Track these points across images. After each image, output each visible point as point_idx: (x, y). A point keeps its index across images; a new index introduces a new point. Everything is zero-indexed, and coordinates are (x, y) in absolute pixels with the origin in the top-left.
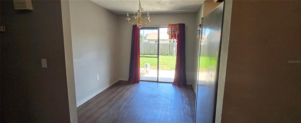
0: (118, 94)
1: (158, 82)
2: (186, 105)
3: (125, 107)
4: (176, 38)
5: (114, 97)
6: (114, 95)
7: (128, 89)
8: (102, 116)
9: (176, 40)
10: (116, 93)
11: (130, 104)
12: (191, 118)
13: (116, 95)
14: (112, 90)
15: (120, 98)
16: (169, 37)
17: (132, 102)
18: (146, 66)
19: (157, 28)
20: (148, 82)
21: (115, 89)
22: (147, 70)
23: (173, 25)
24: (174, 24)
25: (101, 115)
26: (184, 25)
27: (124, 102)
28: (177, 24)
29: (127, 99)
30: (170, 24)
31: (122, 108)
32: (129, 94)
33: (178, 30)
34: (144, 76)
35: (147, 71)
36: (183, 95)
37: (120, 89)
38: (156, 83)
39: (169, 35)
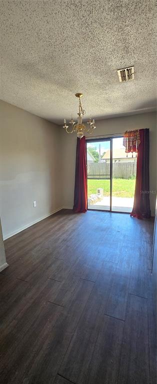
0: (58, 224)
1: (110, 211)
2: (145, 243)
3: (63, 240)
4: (135, 151)
5: (53, 227)
6: (53, 226)
7: (71, 219)
8: (35, 249)
9: (135, 154)
10: (55, 224)
11: (70, 237)
12: (148, 261)
13: (55, 226)
14: (53, 219)
15: (59, 229)
16: (126, 149)
17: (73, 235)
18: (99, 191)
19: (109, 139)
20: (98, 212)
21: (56, 218)
22: (100, 196)
23: (131, 132)
24: (133, 130)
25: (35, 247)
26: (147, 130)
27: (63, 234)
28: (137, 131)
29: (67, 231)
30: (127, 132)
31: (60, 241)
32: (71, 226)
33: (139, 138)
34: (94, 204)
35: (99, 198)
36: (144, 230)
37: (62, 219)
38: (108, 214)
39: (126, 147)
